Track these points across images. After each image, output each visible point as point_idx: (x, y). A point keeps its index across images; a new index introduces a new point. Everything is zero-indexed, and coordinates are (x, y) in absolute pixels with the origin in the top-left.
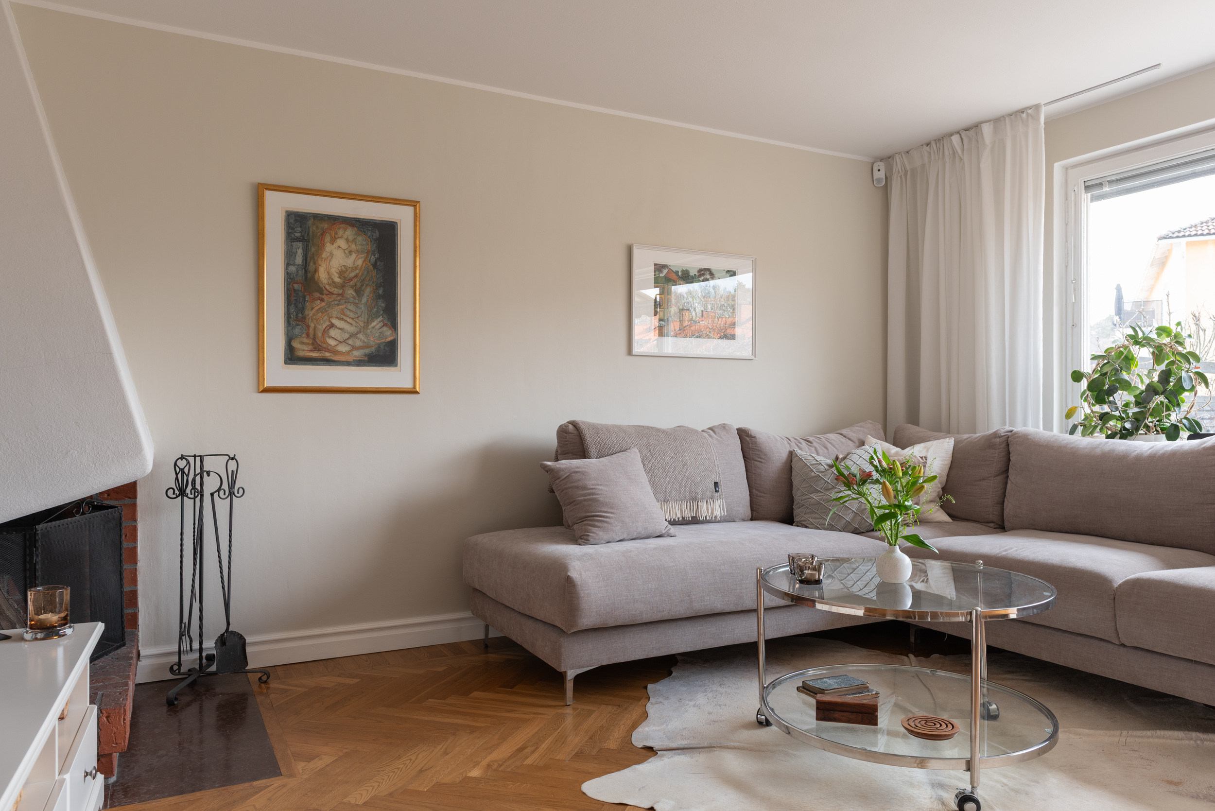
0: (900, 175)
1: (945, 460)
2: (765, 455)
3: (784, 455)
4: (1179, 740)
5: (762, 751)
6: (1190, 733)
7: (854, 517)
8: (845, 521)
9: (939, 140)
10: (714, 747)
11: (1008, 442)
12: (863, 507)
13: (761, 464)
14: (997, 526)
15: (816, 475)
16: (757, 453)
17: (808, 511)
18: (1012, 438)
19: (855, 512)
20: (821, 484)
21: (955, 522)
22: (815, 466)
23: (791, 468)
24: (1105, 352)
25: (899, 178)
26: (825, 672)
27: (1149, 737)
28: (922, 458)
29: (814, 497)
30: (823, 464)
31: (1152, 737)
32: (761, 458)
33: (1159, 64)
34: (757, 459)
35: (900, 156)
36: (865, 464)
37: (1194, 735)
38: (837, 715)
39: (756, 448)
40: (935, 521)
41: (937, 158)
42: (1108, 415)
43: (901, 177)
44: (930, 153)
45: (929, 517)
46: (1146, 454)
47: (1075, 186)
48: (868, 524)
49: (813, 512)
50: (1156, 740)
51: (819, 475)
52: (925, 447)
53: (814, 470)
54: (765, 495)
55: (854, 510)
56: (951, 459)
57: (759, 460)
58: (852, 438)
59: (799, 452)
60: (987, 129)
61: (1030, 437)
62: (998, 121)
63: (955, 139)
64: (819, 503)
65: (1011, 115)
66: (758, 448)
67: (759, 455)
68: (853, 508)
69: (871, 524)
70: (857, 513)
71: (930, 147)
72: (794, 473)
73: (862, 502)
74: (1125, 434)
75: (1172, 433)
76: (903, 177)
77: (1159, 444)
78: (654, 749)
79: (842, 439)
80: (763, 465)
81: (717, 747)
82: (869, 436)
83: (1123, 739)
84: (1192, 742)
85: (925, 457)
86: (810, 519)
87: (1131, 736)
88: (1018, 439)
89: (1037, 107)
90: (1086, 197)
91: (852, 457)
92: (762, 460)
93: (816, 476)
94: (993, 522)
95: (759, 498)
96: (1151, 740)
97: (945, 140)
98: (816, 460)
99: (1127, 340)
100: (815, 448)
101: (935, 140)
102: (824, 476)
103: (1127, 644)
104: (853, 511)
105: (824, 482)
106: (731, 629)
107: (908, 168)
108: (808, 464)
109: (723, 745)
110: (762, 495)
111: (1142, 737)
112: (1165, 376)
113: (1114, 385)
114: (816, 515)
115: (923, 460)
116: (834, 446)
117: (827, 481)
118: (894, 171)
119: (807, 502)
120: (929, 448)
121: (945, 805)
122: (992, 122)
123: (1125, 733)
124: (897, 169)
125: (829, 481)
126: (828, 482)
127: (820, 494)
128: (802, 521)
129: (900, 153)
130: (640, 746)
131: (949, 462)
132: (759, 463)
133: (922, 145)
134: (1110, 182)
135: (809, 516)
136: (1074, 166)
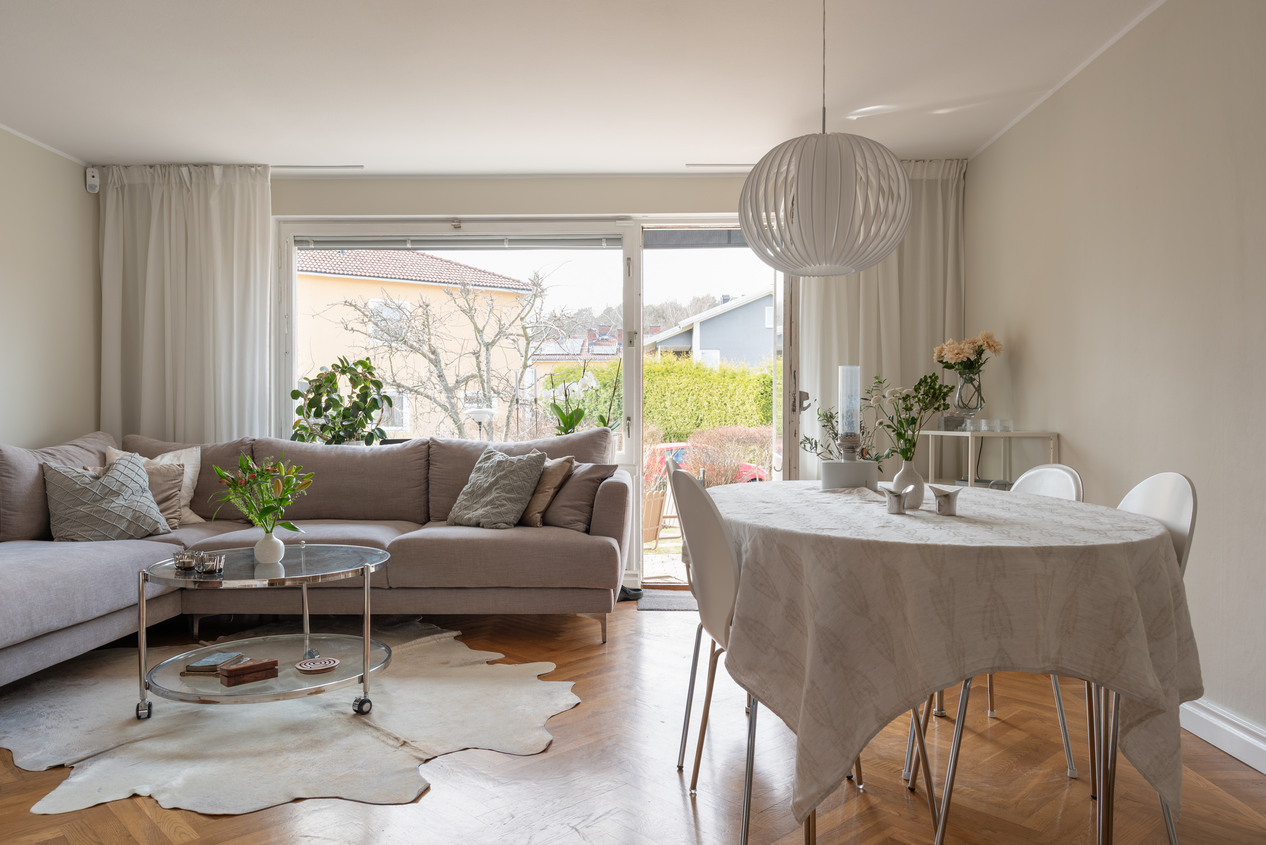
0: (115, 187)
1: (196, 467)
2: (15, 469)
3: (35, 469)
4: (428, 642)
5: (171, 733)
6: (434, 636)
7: (128, 526)
8: (120, 530)
9: (165, 166)
10: (123, 745)
11: (252, 449)
12: (137, 515)
13: (10, 479)
14: (244, 522)
15: (81, 487)
16: (4, 467)
17: (75, 524)
18: (257, 445)
19: (129, 521)
20: (89, 496)
21: (208, 522)
22: (78, 478)
23: (45, 481)
24: (317, 377)
25: (115, 190)
26: (193, 655)
27: (413, 645)
28: (179, 465)
29: (82, 510)
30: (87, 476)
31: (415, 644)
32: (9, 473)
33: (363, 166)
34: (5, 474)
35: (117, 168)
36: (132, 473)
37: (436, 636)
38: (246, 678)
39: (3, 462)
40: (191, 523)
41: (161, 182)
42: (325, 426)
43: (117, 189)
44: (153, 175)
45: (185, 520)
46: (368, 455)
47: (287, 238)
48: (144, 531)
49: (82, 525)
50: (417, 646)
51: (85, 487)
52: (175, 456)
53: (78, 482)
54: (16, 513)
55: (128, 518)
56: (200, 466)
57: (7, 475)
58: (91, 450)
59: (53, 464)
60: (217, 171)
61: (273, 444)
62: (227, 167)
63: (184, 170)
64: (88, 515)
65: (241, 166)
66: (5, 462)
67: (7, 469)
68: (128, 516)
69: (146, 530)
70: (131, 521)
71: (155, 169)
72: (49, 487)
73: (136, 511)
74: (337, 439)
75: (369, 439)
76: (119, 190)
77: (361, 447)
78: (65, 765)
79: (81, 451)
80: (13, 480)
81: (126, 743)
82: (110, 447)
83: (399, 651)
84: (435, 641)
85: (182, 465)
86: (79, 533)
87: (404, 647)
88: (263, 446)
89: (265, 167)
90: (295, 248)
91: (118, 467)
92: (11, 475)
93: (82, 489)
94: (242, 519)
95: (8, 517)
96: (414, 646)
97: (172, 168)
98: (77, 472)
99: (334, 369)
100: (61, 460)
101: (161, 165)
102: (92, 487)
103: (394, 587)
104: (128, 520)
105: (92, 493)
106: (57, 648)
107: (126, 182)
108: (70, 477)
109: (131, 740)
110: (13, 512)
111: (409, 646)
112: (364, 396)
113: (329, 403)
114: (86, 528)
115: (181, 467)
116: (76, 458)
117: (95, 493)
118: (109, 181)
119: (72, 515)
120: (180, 457)
121: (345, 714)
122: (222, 166)
123: (400, 646)
124: (113, 181)
125: (97, 492)
126: (97, 494)
127: (88, 506)
128: (68, 536)
129: (117, 166)
130: (45, 769)
131: (199, 469)
132: (7, 478)
133: (145, 166)
134: (315, 242)
135: (76, 529)
136: (286, 222)
